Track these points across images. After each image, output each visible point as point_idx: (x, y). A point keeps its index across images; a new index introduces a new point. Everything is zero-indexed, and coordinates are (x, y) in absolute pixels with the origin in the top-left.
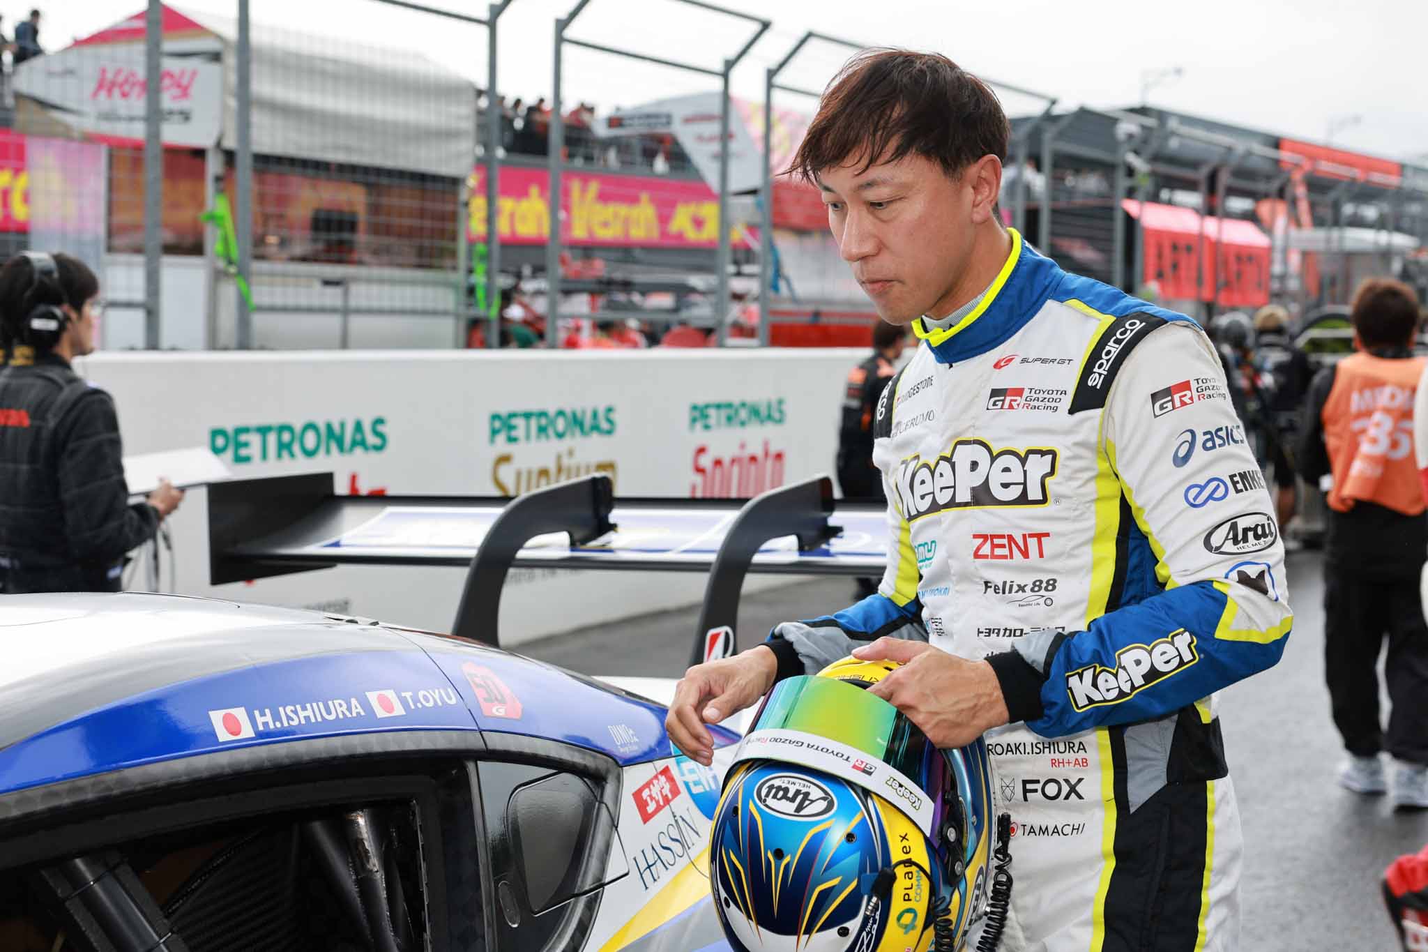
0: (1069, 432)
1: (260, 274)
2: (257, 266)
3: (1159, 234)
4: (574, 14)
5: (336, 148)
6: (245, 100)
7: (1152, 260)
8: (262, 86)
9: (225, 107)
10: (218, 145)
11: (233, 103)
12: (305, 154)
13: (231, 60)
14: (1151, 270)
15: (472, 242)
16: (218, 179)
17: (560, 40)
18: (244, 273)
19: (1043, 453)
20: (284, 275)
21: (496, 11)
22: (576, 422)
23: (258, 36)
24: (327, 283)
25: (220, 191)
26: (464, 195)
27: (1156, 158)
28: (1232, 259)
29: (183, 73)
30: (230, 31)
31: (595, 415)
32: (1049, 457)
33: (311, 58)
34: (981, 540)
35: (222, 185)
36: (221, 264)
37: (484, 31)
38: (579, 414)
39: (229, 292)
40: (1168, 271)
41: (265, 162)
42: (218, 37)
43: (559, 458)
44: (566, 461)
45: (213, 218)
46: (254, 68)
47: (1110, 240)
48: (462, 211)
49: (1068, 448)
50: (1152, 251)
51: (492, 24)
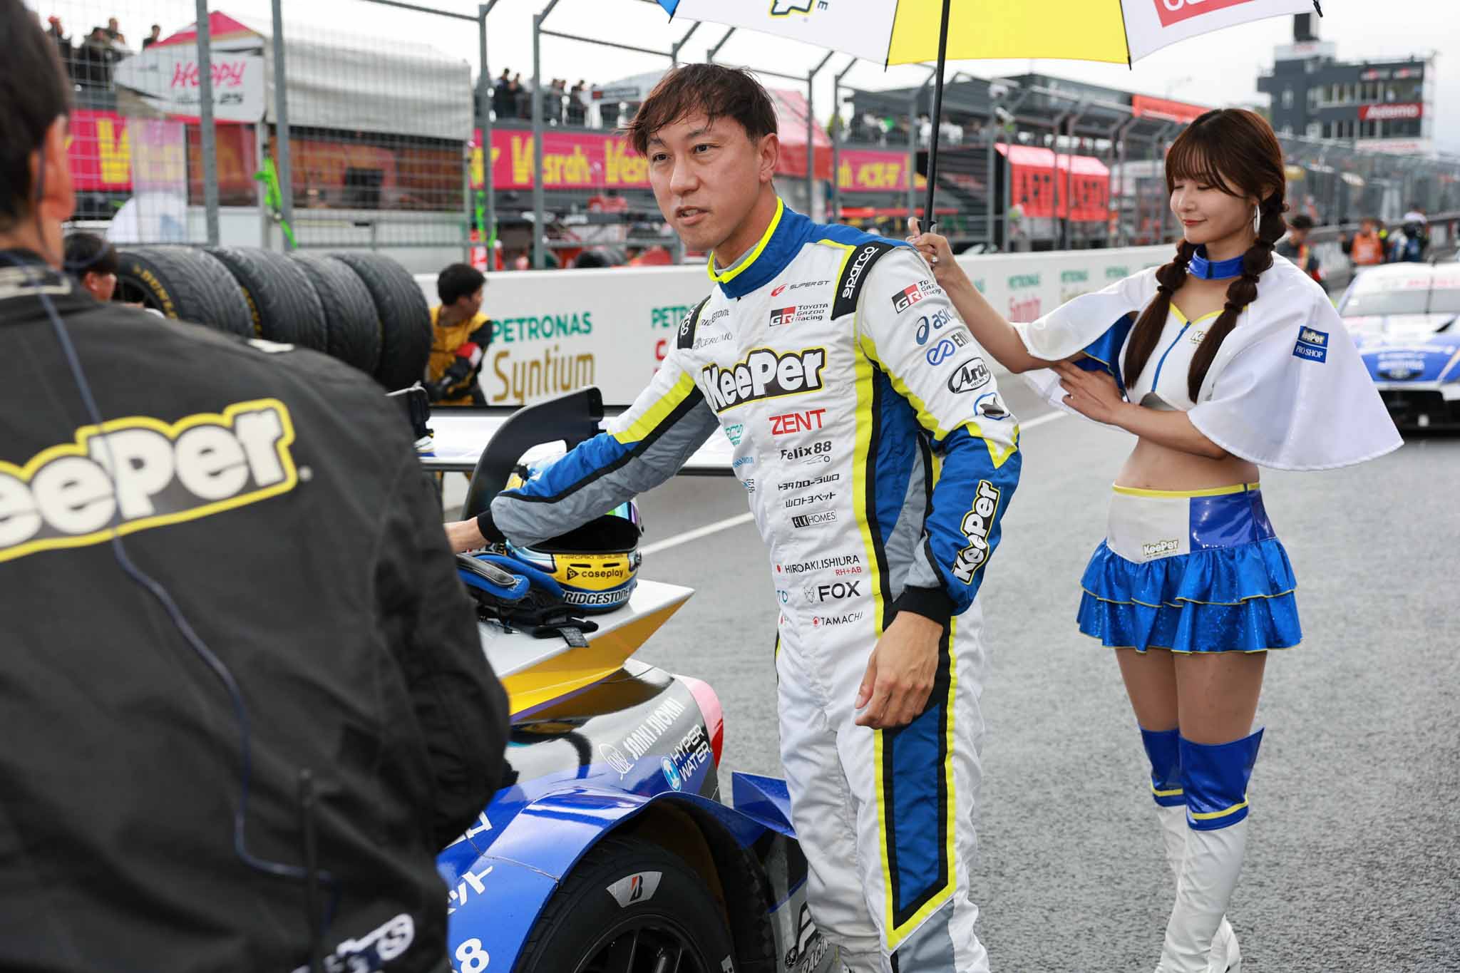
0: (832, 333)
1: (299, 219)
2: (296, 213)
3: (1025, 169)
4: (547, 11)
5: (358, 120)
6: (282, 83)
7: (1018, 188)
8: (295, 72)
9: (267, 89)
10: (264, 119)
11: (272, 86)
12: (331, 125)
13: (269, 54)
14: (1017, 196)
15: (473, 190)
16: (265, 147)
17: (538, 31)
18: (286, 219)
19: (814, 352)
20: (321, 219)
21: (485, 10)
22: (560, 324)
23: (287, 34)
24: (358, 224)
25: (267, 156)
26: (467, 154)
27: (1019, 111)
28: (1081, 186)
29: (236, 65)
30: (268, 31)
31: (575, 318)
32: (819, 354)
33: (334, 50)
34: (774, 422)
35: (267, 151)
36: (270, 212)
37: (476, 26)
38: (562, 320)
39: (277, 233)
40: (1031, 196)
41: (300, 132)
42: (261, 36)
43: (547, 352)
44: (553, 355)
45: (262, 177)
46: (288, 60)
47: (985, 174)
48: (466, 166)
49: (832, 345)
50: (1018, 182)
51: (482, 21)
